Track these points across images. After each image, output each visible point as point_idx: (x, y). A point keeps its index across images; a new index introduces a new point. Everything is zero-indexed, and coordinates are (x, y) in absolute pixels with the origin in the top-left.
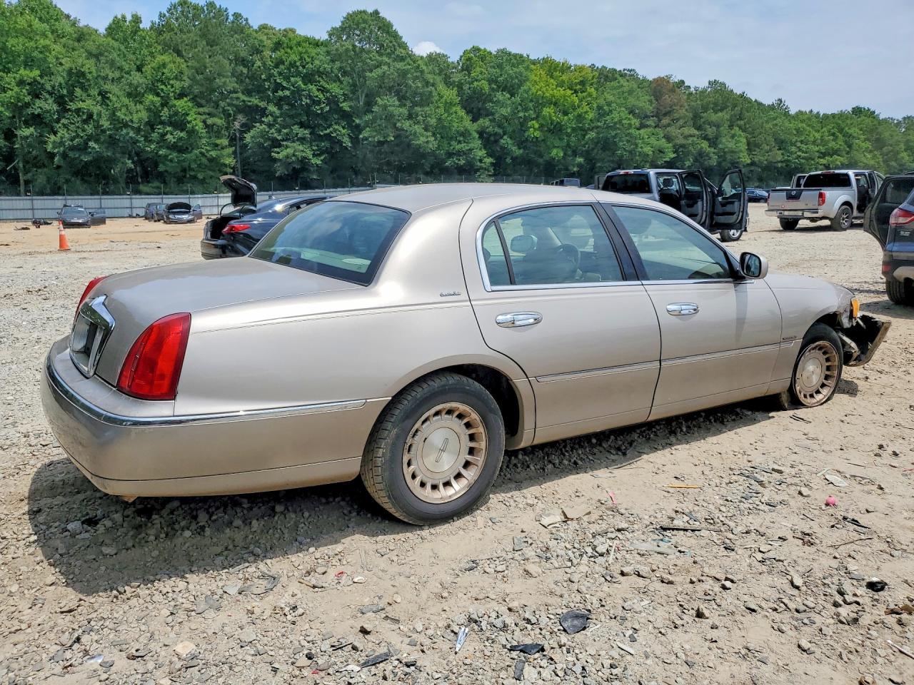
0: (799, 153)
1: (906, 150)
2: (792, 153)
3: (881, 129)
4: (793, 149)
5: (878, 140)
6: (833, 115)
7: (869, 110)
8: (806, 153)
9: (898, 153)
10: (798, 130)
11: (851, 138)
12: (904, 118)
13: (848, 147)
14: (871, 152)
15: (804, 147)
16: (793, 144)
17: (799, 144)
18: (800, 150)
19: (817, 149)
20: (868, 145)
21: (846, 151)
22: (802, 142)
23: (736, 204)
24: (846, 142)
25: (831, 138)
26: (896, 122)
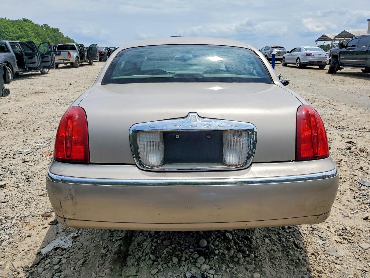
0: (8, 37)
1: (48, 37)
2: (4, 36)
3: (37, 28)
4: (4, 35)
5: (37, 33)
6: (16, 21)
7: (29, 20)
8: (11, 37)
9: (46, 39)
10: (4, 26)
11: (27, 31)
12: (44, 25)
13: (27, 35)
14: (36, 38)
15: (9, 34)
16: (4, 33)
17: (6, 33)
18: (8, 35)
19: (15, 35)
20: (34, 35)
21: (27, 37)
22: (7, 32)
23: (49, 57)
24: (25, 33)
25: (19, 31)
26: (41, 26)
